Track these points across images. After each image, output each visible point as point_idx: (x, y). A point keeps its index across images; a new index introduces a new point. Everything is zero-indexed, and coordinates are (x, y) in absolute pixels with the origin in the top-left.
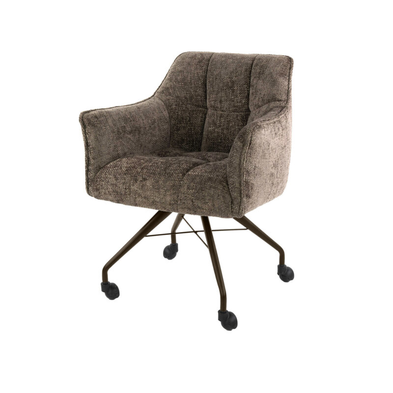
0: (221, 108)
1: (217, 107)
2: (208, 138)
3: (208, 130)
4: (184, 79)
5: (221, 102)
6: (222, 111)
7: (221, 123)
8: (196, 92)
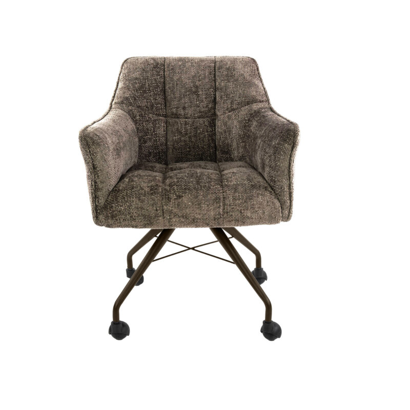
0: (185, 115)
1: (180, 114)
2: (174, 148)
3: (173, 139)
4: (142, 87)
5: (184, 108)
6: (186, 118)
7: (186, 130)
8: (156, 100)
